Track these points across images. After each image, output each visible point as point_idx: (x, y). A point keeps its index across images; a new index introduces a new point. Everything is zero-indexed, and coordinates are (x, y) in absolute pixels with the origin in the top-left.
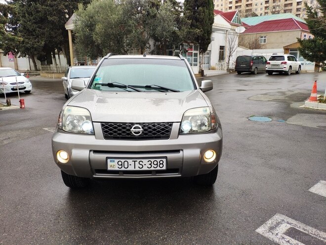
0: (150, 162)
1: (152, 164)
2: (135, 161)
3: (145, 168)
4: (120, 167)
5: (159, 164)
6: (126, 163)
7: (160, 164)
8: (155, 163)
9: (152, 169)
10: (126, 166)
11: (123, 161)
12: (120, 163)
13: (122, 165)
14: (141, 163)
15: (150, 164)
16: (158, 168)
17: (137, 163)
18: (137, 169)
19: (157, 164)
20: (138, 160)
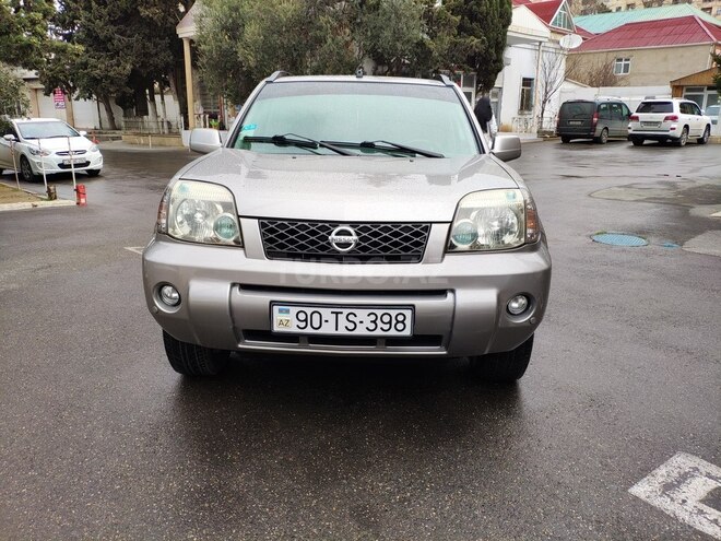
0: (373, 317)
1: (378, 322)
2: (337, 313)
3: (361, 331)
4: (303, 325)
5: (394, 322)
6: (316, 316)
7: (398, 322)
8: (386, 319)
9: (378, 332)
10: (316, 324)
11: (309, 310)
12: (302, 316)
13: (306, 320)
14: (351, 318)
15: (374, 322)
16: (393, 332)
17: (342, 318)
18: (342, 331)
19: (390, 323)
20: (346, 311)
